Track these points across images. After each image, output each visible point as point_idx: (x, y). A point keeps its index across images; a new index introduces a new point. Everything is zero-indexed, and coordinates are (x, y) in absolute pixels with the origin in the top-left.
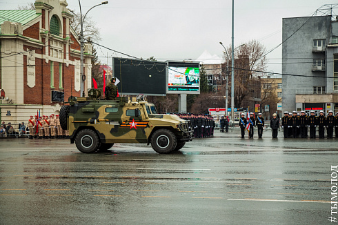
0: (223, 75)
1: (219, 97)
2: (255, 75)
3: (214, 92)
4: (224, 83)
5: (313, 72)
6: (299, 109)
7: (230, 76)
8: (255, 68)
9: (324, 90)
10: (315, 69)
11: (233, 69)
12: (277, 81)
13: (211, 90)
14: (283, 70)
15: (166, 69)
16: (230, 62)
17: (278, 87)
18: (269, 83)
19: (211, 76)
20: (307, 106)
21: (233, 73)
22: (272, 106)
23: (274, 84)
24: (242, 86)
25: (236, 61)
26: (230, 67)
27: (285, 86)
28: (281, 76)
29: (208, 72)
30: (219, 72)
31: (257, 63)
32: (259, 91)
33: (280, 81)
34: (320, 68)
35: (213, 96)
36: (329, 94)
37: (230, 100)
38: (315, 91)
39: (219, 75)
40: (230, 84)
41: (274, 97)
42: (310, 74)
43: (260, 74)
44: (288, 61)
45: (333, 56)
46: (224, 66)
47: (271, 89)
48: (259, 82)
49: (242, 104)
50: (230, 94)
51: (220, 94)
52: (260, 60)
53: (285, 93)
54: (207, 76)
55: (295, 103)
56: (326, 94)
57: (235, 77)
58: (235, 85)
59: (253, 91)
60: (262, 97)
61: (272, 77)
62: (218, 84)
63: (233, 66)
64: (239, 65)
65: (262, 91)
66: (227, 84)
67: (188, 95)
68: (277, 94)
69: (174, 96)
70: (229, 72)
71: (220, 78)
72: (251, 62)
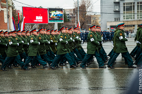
0: (74, 14)
1: (73, 24)
2: (88, 14)
3: (70, 22)
4: (74, 17)
5: (114, 11)
6: (108, 29)
7: (77, 15)
9: (119, 20)
10: (115, 10)
11: (78, 11)
12: (98, 16)
13: (69, 21)
14: (101, 11)
15: (48, 11)
16: (77, 8)
17: (99, 19)
18: (95, 17)
19: (69, 14)
20: (112, 27)
21: (78, 13)
23: (97, 17)
24: (83, 19)
25: (80, 7)
26: (77, 10)
27: (102, 18)
28: (100, 14)
29: (67, 13)
30: (72, 12)
31: (89, 8)
32: (90, 21)
33: (100, 16)
34: (117, 10)
35: (70, 24)
36: (121, 21)
38: (115, 20)
40: (77, 18)
43: (91, 13)
44: (103, 7)
45: (123, 4)
46: (74, 10)
47: (96, 20)
48: (90, 17)
49: (83, 27)
50: (77, 23)
51: (73, 23)
52: (90, 7)
53: (102, 21)
54: (66, 14)
55: (107, 26)
56: (120, 21)
57: (80, 14)
58: (79, 18)
59: (88, 21)
60: (92, 24)
61: (96, 14)
62: (72, 18)
63: (78, 10)
64: (81, 9)
65: (92, 21)
66: (76, 18)
67: (58, 23)
68: (98, 22)
69: (52, 24)
70: (77, 13)
71: (72, 15)
72: (86, 8)
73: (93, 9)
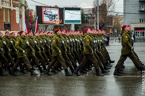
0: (93, 14)
1: (91, 26)
2: (109, 14)
3: (88, 23)
4: (93, 18)
5: (139, 11)
6: (132, 31)
7: (96, 15)
8: (109, 10)
10: (141, 10)
11: (98, 11)
12: (121, 17)
13: (87, 22)
14: (124, 11)
15: (64, 11)
16: (97, 7)
17: (121, 20)
18: (117, 18)
19: (87, 15)
20: (136, 29)
21: (98, 13)
22: (118, 30)
23: (120, 18)
24: (103, 20)
25: (100, 6)
27: (125, 19)
28: (123, 14)
29: (86, 13)
30: (91, 12)
31: (110, 7)
32: (112, 22)
33: (123, 17)
34: (143, 9)
35: (88, 25)
37: (97, 27)
38: (140, 21)
39: (91, 14)
40: (97, 19)
41: (119, 25)
42: (138, 12)
43: (112, 13)
44: (127, 6)
46: (93, 9)
47: (118, 21)
48: (111, 17)
49: (103, 29)
50: (97, 24)
51: (92, 24)
52: (112, 6)
53: (125, 23)
54: (84, 15)
57: (99, 15)
58: (99, 19)
59: (109, 22)
60: (113, 25)
61: (118, 15)
62: (91, 19)
63: (98, 9)
64: (101, 9)
65: (113, 22)
66: (95, 18)
67: (75, 24)
68: (121, 23)
69: (68, 25)
70: (96, 12)
71: (91, 16)
72: (107, 7)
73: (115, 9)
